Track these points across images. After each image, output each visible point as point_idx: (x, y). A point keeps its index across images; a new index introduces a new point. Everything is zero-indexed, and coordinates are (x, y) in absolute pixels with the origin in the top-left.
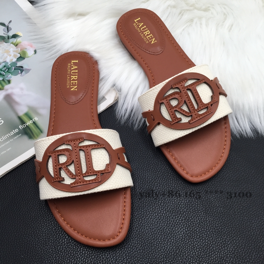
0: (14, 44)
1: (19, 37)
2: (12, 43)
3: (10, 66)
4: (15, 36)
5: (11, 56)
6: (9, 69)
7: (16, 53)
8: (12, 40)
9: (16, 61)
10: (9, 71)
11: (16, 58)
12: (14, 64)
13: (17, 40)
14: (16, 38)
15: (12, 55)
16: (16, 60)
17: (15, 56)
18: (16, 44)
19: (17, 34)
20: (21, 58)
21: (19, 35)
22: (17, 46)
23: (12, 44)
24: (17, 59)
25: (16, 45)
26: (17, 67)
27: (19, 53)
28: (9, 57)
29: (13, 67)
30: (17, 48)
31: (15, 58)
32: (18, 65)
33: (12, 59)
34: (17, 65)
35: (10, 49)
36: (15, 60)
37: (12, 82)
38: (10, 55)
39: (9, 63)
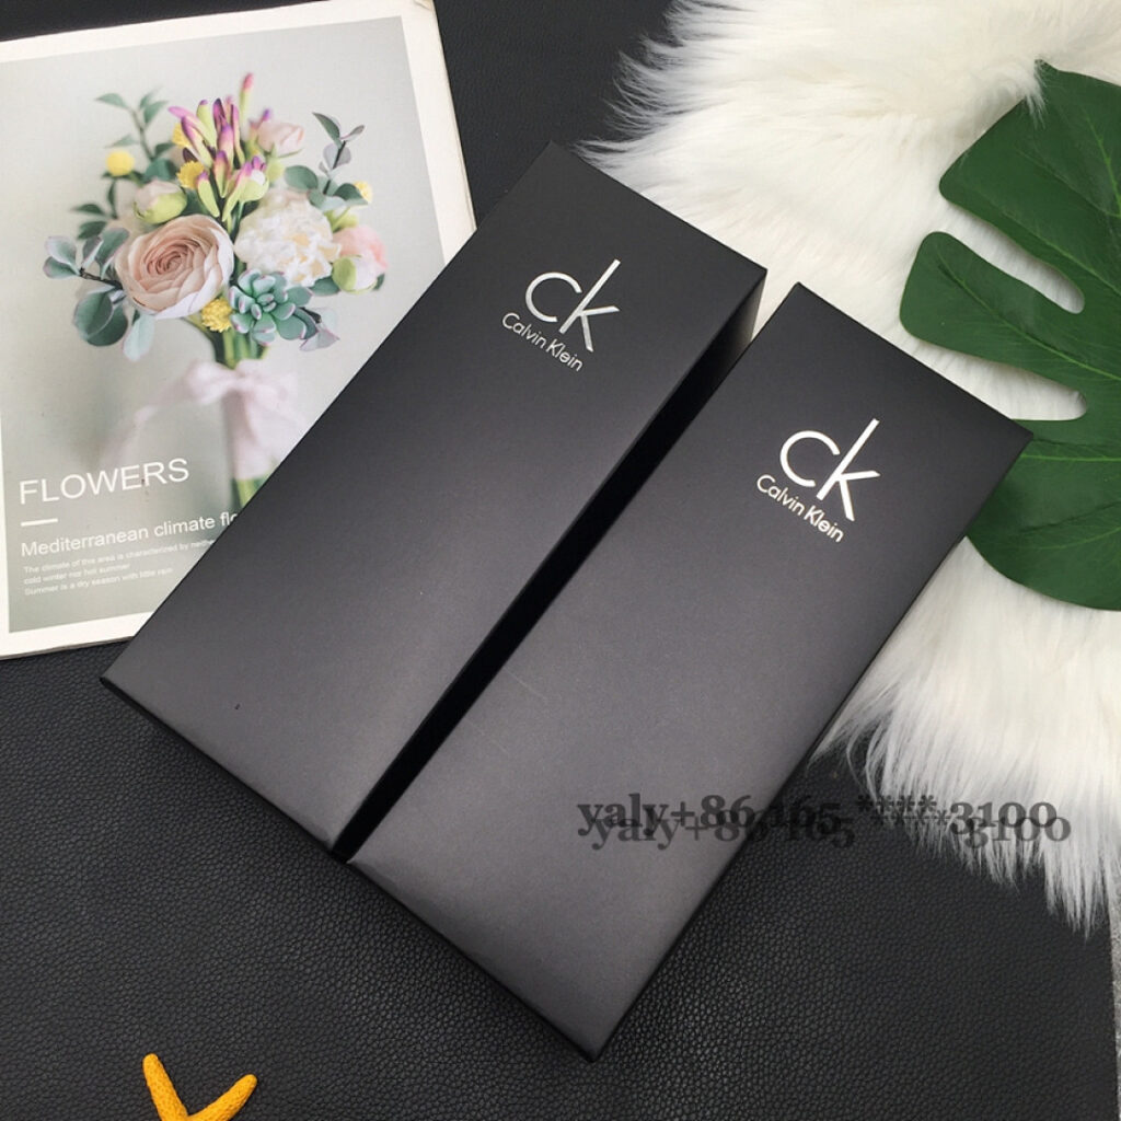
0: (332, 221)
1: (359, 201)
2: (329, 215)
3: (286, 297)
4: (347, 192)
5: (304, 263)
6: (278, 304)
7: (321, 259)
8: (333, 203)
9: (311, 288)
10: (274, 314)
11: (316, 279)
12: (301, 294)
13: (348, 208)
14: (350, 201)
15: (311, 259)
16: (312, 284)
17: (316, 265)
18: (336, 226)
19: (357, 186)
20: (328, 286)
21: (362, 193)
22: (338, 234)
23: (325, 219)
24: (318, 281)
25: (337, 230)
26: (303, 309)
27: (331, 263)
28: (297, 261)
29: (294, 307)
30: (333, 241)
31: (314, 275)
32: (308, 307)
33: (303, 276)
34: (307, 302)
35: (312, 234)
36: (309, 281)
37: (267, 354)
38: (304, 259)
39: (289, 287)
